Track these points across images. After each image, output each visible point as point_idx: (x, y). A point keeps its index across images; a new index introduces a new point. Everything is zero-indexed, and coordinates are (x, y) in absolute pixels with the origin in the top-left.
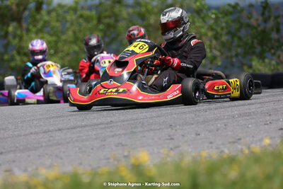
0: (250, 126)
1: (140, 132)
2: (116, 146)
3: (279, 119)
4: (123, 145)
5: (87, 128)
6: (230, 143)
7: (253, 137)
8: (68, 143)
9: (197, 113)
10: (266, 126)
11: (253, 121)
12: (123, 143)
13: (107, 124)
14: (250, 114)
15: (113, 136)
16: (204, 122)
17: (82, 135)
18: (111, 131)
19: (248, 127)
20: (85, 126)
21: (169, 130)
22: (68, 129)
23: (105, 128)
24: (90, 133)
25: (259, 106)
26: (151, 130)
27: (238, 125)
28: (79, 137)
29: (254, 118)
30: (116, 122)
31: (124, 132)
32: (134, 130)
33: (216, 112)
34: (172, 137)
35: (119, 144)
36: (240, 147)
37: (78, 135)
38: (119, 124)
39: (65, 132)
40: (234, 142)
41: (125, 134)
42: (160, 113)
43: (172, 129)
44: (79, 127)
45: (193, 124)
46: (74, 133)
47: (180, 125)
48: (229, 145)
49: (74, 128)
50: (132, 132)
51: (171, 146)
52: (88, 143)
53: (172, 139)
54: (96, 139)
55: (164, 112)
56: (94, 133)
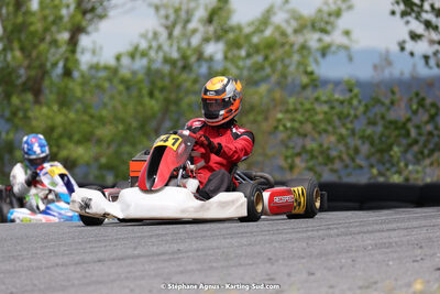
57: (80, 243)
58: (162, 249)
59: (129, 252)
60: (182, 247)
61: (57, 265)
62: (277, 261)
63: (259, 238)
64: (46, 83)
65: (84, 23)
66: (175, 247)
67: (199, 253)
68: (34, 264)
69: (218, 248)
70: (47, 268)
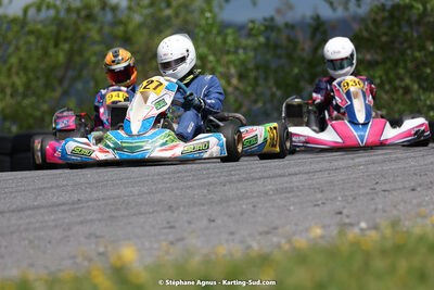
0: (292, 208)
1: (123, 216)
2: (87, 238)
3: (336, 198)
4: (97, 237)
5: (42, 211)
6: (261, 234)
7: (296, 224)
8: (12, 233)
9: (211, 188)
10: (317, 209)
11: (296, 200)
12: (98, 233)
13: (73, 203)
14: (291, 190)
15: (82, 223)
16: (221, 202)
17: (33, 220)
18: (79, 216)
19: (289, 210)
20: (38, 207)
21: (168, 213)
22: (13, 211)
23: (69, 210)
24: (46, 218)
25: (306, 176)
26: (141, 214)
27: (273, 207)
28: (29, 223)
29: (298, 196)
30: (87, 201)
31: (99, 216)
32: (114, 214)
33: (239, 186)
34: (172, 224)
35: (90, 235)
36: (275, 239)
37: (27, 220)
38: (90, 203)
39: (7, 215)
40: (267, 233)
41: (100, 220)
42: (154, 187)
43: (173, 212)
44: (30, 208)
45: (203, 205)
46: (21, 218)
47: (184, 206)
48: (259, 238)
49: (22, 210)
50: (111, 217)
51: (171, 238)
52: (42, 233)
53: (172, 227)
54: (56, 226)
55: (160, 186)
56: (53, 217)
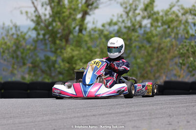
57: (85, 108)
58: (121, 110)
59: (107, 112)
60: (130, 109)
61: (75, 117)
62: (173, 116)
63: (165, 106)
64: (71, 36)
65: (88, 10)
66: (128, 109)
67: (139, 112)
68: (64, 117)
69: (147, 110)
70: (70, 118)
